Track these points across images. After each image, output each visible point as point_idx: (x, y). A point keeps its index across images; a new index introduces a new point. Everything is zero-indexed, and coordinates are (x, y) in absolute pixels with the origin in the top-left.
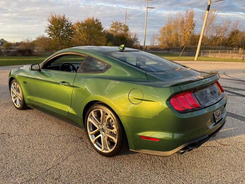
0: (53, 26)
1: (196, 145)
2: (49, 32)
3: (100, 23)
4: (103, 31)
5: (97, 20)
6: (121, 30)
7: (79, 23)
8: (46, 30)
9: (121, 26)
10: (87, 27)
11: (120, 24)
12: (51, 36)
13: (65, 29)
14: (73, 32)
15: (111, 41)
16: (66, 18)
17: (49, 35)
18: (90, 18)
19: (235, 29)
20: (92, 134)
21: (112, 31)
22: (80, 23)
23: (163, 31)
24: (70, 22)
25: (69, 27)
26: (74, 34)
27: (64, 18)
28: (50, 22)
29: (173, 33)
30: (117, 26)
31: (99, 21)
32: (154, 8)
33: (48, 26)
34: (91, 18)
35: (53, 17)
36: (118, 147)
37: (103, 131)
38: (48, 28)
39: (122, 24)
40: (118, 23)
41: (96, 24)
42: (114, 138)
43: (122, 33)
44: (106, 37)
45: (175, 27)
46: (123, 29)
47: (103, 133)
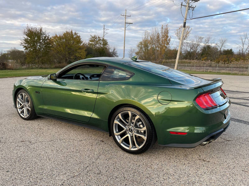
0: (29, 39)
1: (214, 137)
2: (25, 45)
3: (79, 37)
4: (82, 44)
5: (75, 34)
6: (100, 44)
7: (56, 36)
8: (22, 43)
9: (100, 40)
10: (66, 40)
11: (99, 37)
12: (26, 49)
13: (42, 41)
14: (51, 46)
15: (91, 55)
16: (43, 31)
17: (25, 48)
18: (68, 31)
19: (207, 44)
20: (118, 135)
21: (91, 44)
22: (58, 36)
23: (140, 46)
24: (47, 35)
25: (47, 40)
26: (52, 47)
27: (41, 30)
28: (26, 35)
29: (150, 47)
30: (96, 40)
31: (78, 35)
32: (132, 23)
33: (24, 39)
34: (70, 32)
35: (29, 30)
36: (147, 143)
37: (131, 131)
38: (24, 41)
39: (101, 38)
40: (97, 37)
41: (75, 38)
42: (144, 136)
43: (101, 47)
44: (86, 50)
45: (152, 42)
46: (102, 43)
47: (130, 133)
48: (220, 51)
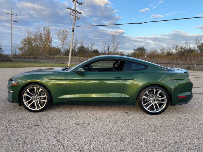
29: (34, 44)
48: (91, 50)
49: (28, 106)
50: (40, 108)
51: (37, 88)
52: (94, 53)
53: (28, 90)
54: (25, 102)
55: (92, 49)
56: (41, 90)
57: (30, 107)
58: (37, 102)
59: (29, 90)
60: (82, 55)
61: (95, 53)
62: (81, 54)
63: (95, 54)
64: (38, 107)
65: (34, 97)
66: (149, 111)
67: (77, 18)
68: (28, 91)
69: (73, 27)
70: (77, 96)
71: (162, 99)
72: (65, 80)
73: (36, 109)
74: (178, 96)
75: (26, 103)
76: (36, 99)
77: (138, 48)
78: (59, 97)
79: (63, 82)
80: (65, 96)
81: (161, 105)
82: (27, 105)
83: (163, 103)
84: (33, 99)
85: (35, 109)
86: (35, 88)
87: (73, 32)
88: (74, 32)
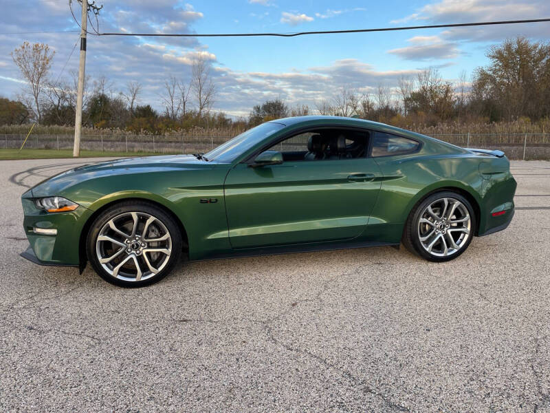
49: (113, 273)
50: (151, 273)
51: (139, 216)
52: (140, 116)
53: (111, 224)
54: (103, 261)
55: (135, 106)
56: (151, 219)
57: (119, 274)
58: (140, 259)
59: (115, 223)
60: (104, 122)
61: (144, 117)
62: (101, 120)
63: (144, 119)
64: (145, 269)
65: (128, 243)
66: (432, 253)
67: (91, 8)
68: (113, 226)
69: (84, 37)
70: (260, 230)
71: (458, 223)
72: (224, 187)
73: (140, 277)
74: (492, 212)
75: (106, 264)
76: (137, 247)
77: (265, 103)
78: (210, 237)
79: (218, 193)
80: (223, 234)
81: (456, 235)
82: (109, 267)
83: (460, 232)
84: (127, 248)
85: (135, 277)
86: (134, 215)
87: (84, 51)
88: (85, 49)
